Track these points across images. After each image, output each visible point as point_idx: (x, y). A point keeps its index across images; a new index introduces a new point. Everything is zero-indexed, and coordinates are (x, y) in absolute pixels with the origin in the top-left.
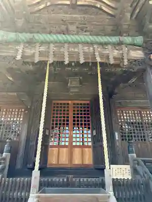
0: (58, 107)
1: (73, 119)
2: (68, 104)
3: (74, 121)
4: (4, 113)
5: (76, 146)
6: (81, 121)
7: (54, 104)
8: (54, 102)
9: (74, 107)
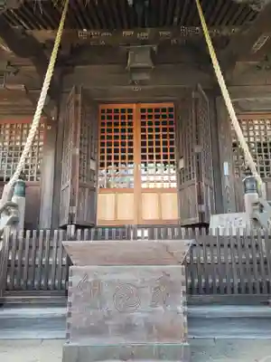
0: (110, 118)
1: (140, 140)
2: (130, 111)
3: (143, 144)
4: (7, 132)
5: (148, 190)
6: (158, 143)
7: (103, 111)
8: (102, 107)
9: (143, 117)
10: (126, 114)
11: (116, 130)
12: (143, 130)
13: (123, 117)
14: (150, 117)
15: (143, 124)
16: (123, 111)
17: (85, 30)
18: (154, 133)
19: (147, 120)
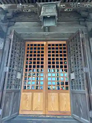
7: (28, 45)
8: (28, 43)
9: (49, 48)
10: (41, 47)
11: (35, 55)
12: (49, 55)
13: (39, 48)
14: (53, 48)
15: (49, 52)
16: (39, 45)
17: (21, 4)
18: (55, 57)
19: (51, 50)
